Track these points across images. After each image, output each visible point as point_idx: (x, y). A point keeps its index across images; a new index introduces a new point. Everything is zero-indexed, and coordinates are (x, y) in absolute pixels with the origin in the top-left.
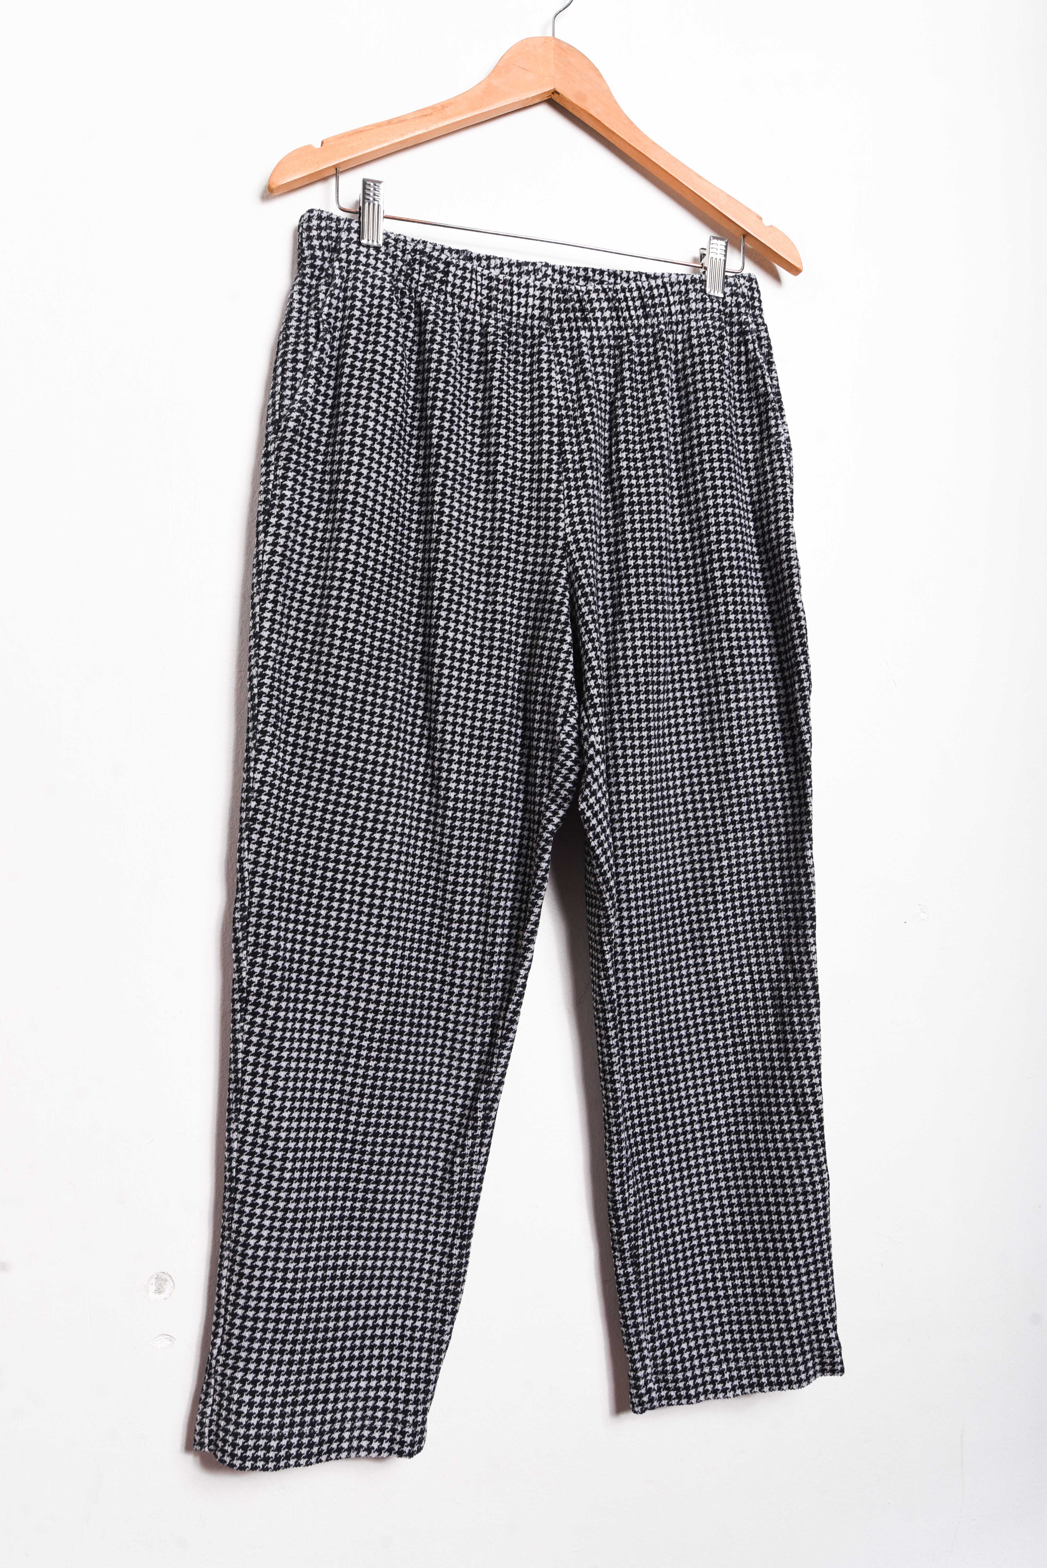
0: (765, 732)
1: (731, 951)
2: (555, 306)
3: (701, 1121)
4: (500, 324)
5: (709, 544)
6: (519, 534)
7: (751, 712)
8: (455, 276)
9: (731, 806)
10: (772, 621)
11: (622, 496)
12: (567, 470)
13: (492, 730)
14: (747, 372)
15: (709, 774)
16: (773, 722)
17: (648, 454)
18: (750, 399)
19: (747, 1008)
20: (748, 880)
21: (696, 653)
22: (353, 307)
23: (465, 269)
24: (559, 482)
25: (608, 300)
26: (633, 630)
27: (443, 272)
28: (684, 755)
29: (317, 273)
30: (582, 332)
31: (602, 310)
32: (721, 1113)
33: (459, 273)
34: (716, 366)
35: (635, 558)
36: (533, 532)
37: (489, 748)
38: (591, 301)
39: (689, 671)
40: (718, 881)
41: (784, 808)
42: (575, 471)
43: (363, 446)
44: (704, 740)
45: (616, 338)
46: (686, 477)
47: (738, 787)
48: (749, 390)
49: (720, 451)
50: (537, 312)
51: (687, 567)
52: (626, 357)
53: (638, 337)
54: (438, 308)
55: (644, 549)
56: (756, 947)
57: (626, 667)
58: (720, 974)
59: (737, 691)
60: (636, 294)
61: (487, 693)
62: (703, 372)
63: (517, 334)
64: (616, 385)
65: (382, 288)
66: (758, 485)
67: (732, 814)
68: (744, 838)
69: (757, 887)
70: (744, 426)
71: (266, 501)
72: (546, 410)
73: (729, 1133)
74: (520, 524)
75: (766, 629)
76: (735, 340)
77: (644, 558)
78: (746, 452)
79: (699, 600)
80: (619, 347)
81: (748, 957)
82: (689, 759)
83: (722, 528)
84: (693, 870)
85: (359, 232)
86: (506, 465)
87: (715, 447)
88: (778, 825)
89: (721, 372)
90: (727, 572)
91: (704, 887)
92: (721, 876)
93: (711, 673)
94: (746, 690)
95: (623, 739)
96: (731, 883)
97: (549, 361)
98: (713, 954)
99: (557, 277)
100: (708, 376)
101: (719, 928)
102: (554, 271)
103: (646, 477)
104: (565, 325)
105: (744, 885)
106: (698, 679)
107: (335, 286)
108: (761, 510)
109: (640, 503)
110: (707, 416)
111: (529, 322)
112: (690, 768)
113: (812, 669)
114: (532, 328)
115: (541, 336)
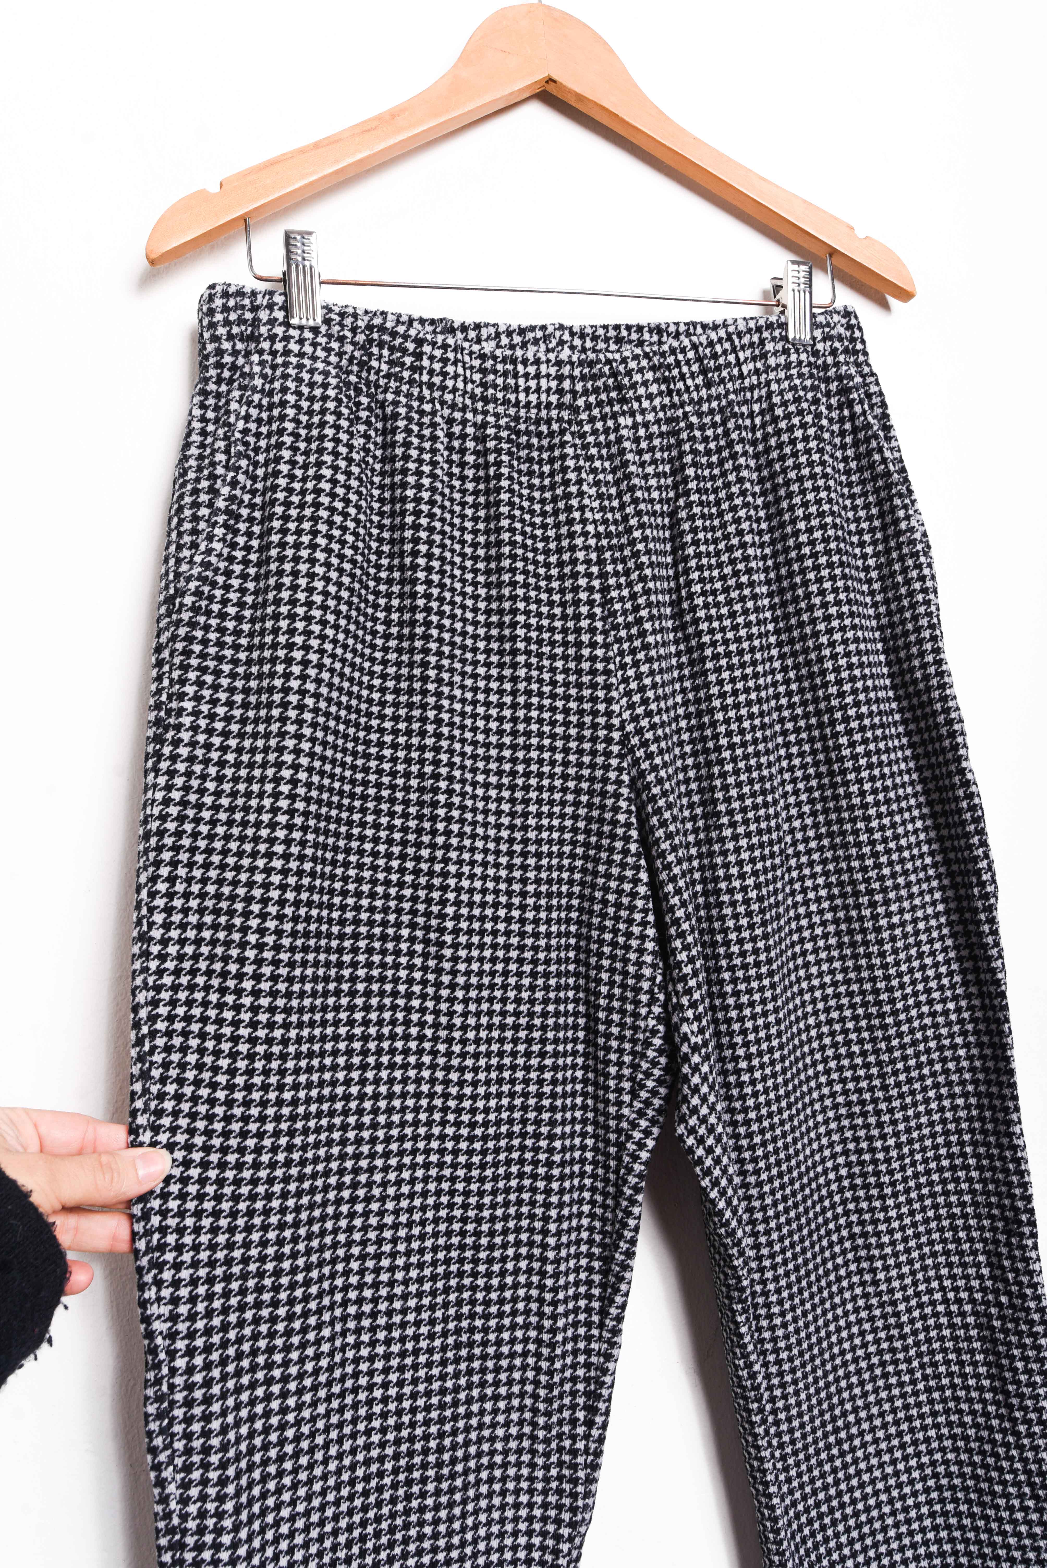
0: (933, 953)
1: (911, 1262)
2: (579, 387)
3: (891, 1501)
4: (503, 422)
5: (827, 698)
7: (909, 929)
8: (432, 358)
9: (893, 1061)
10: (926, 792)
11: (701, 646)
12: (616, 627)
14: (856, 444)
15: (856, 1018)
16: (942, 938)
17: (732, 582)
18: (862, 482)
19: (941, 1339)
20: (926, 1161)
21: (821, 849)
24: (607, 646)
25: (653, 368)
26: (735, 837)
27: (413, 354)
28: (818, 994)
30: (621, 420)
31: (645, 383)
32: (919, 1486)
33: (438, 353)
34: (813, 444)
35: (729, 734)
38: (629, 373)
39: (813, 876)
40: (883, 1168)
41: (970, 1058)
42: (628, 626)
44: (845, 970)
45: (668, 421)
46: (784, 604)
47: (900, 1035)
48: (860, 470)
49: (830, 565)
50: (554, 399)
51: (797, 730)
52: (687, 447)
53: (700, 415)
54: (410, 408)
55: (739, 719)
56: (947, 1253)
58: (899, 1295)
59: (887, 902)
60: (691, 355)
62: (795, 455)
63: (528, 433)
64: (675, 486)
65: (325, 386)
66: (887, 602)
67: (895, 1073)
68: (915, 1104)
69: (940, 1170)
70: (857, 520)
72: (579, 542)
73: (932, 1515)
75: (919, 806)
76: (833, 401)
78: (864, 556)
79: (819, 776)
80: (675, 433)
81: (937, 1266)
82: (825, 998)
83: (845, 675)
84: (846, 1153)
85: (285, 307)
87: (823, 560)
88: (963, 1083)
89: (821, 451)
90: (857, 737)
91: (864, 1175)
92: (888, 1161)
93: (845, 877)
94: (899, 899)
96: (903, 1169)
98: (886, 1268)
99: (577, 342)
100: (803, 459)
101: (891, 1232)
103: (733, 615)
104: (596, 412)
105: (921, 1168)
106: (828, 885)
107: (254, 389)
108: (894, 637)
109: (728, 655)
110: (807, 518)
111: (544, 413)
112: (827, 1010)
113: (996, 866)
115: (562, 432)
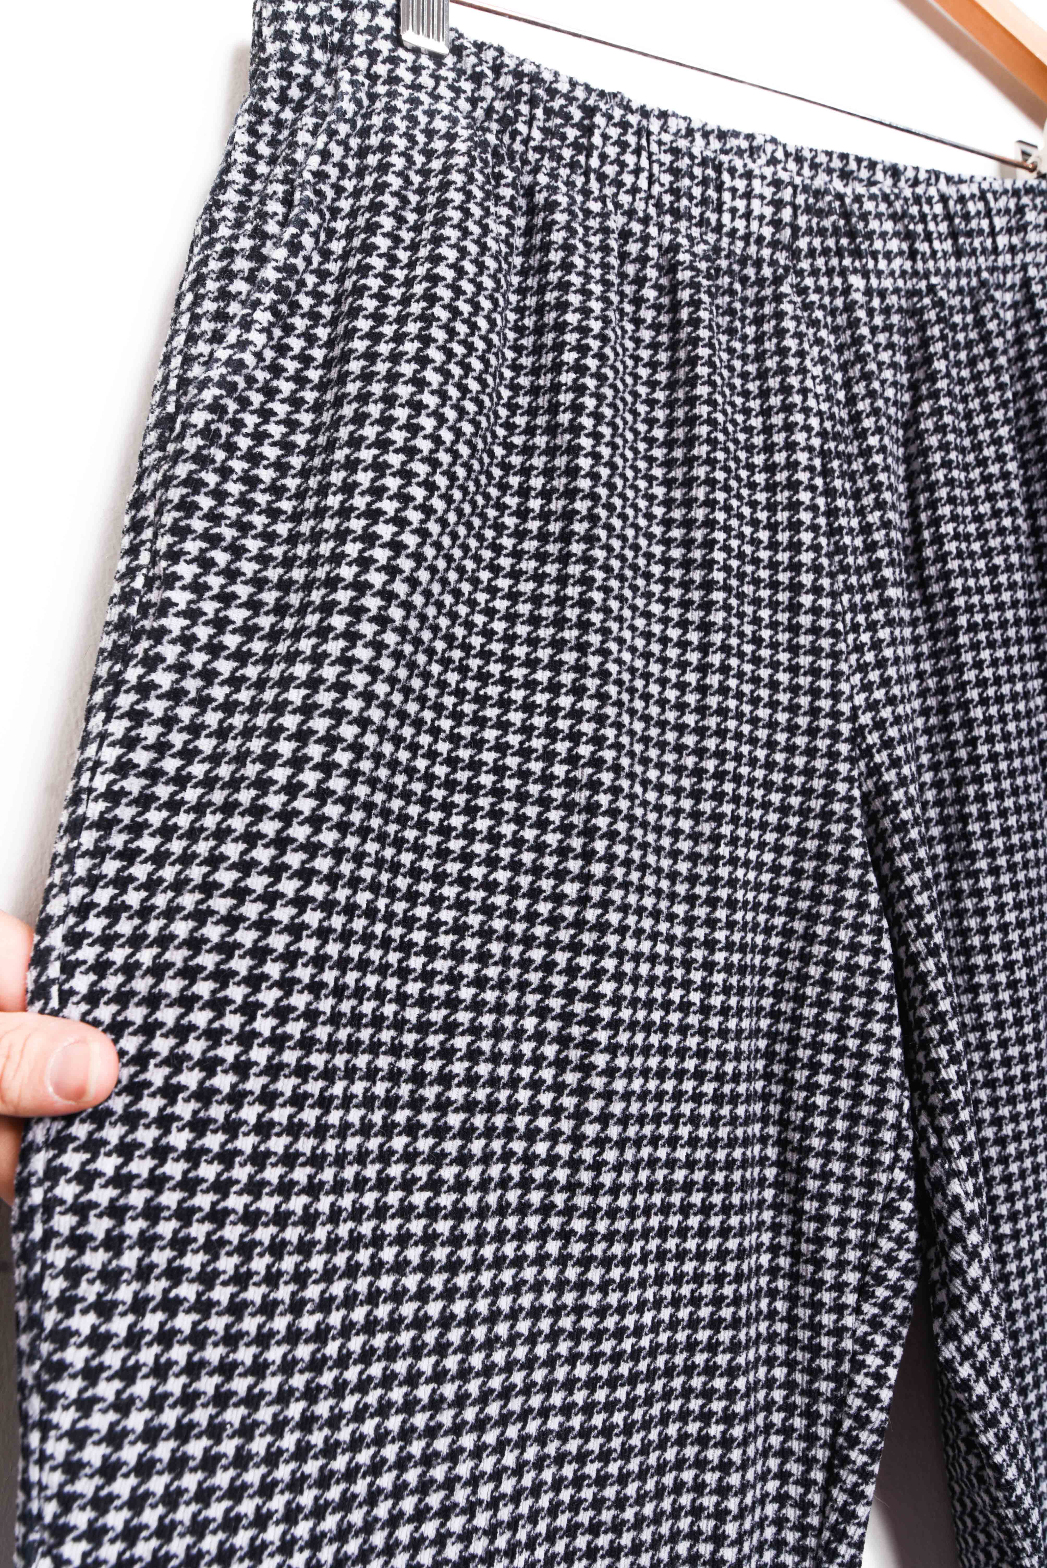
2: (801, 221)
4: (698, 249)
11: (953, 612)
12: (846, 569)
22: (381, 168)
23: (624, 126)
27: (579, 126)
29: (295, 92)
30: (852, 280)
31: (883, 236)
33: (614, 132)
38: (864, 217)
45: (910, 293)
54: (572, 200)
55: (1003, 719)
63: (730, 273)
65: (449, 139)
77: (1006, 737)
80: (919, 311)
85: (396, 16)
97: (798, 335)
102: (786, 153)
104: (821, 262)
111: (753, 250)
114: (758, 263)
115: (776, 281)
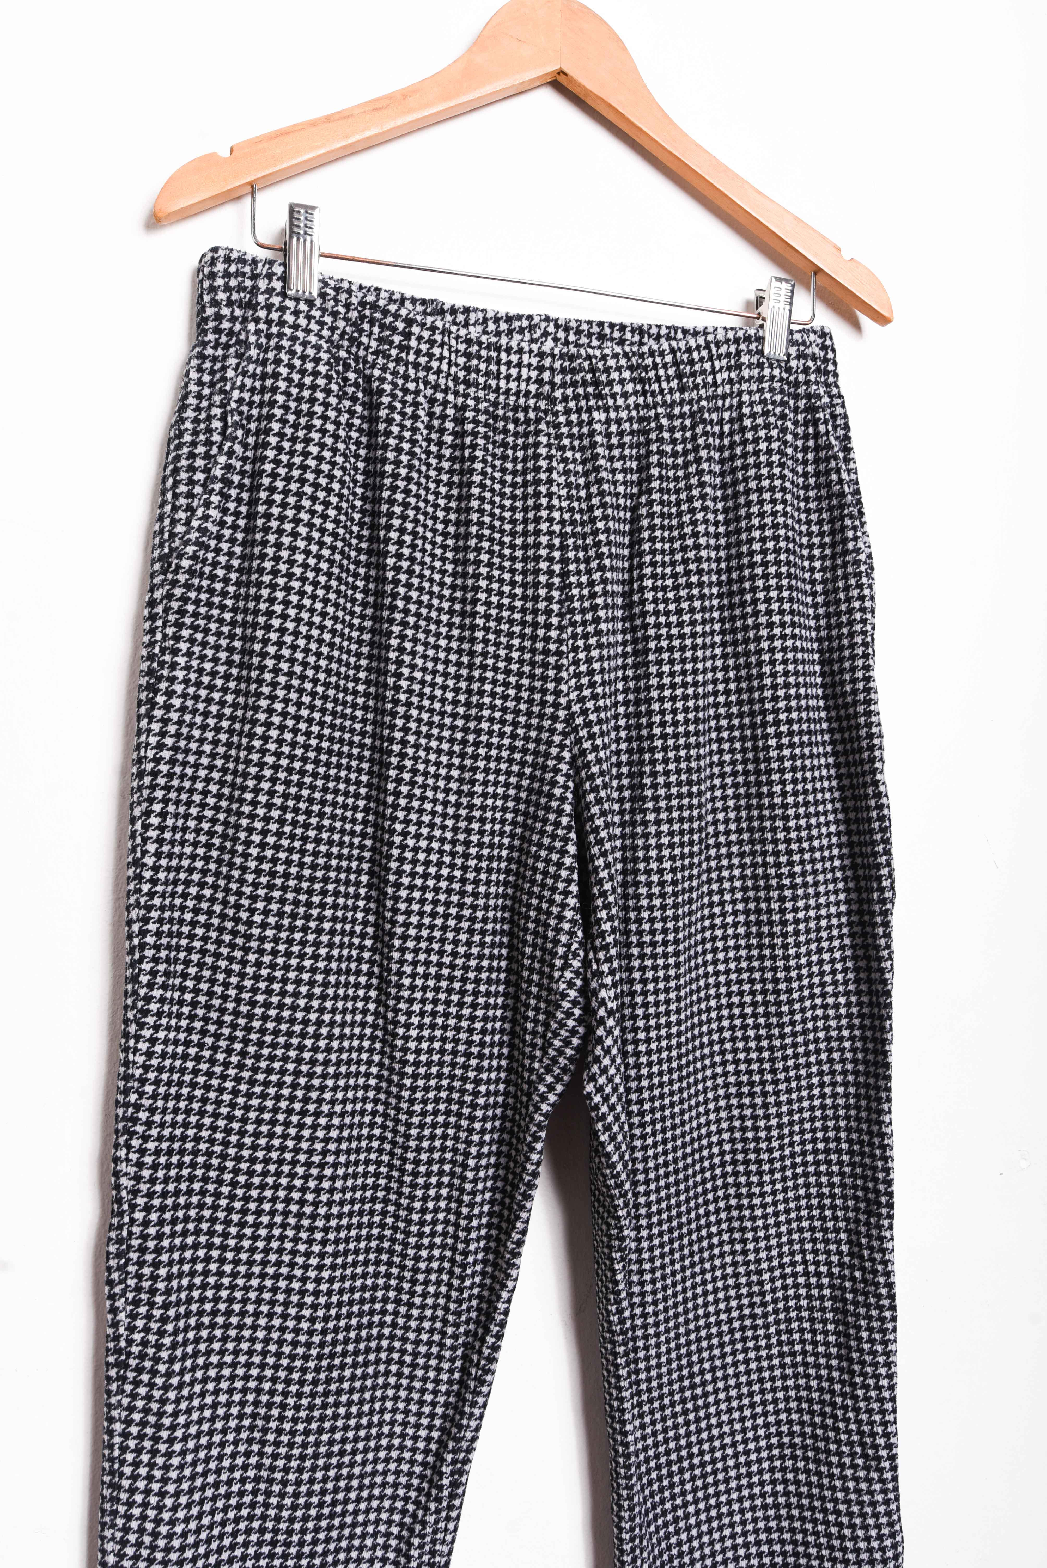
0: (831, 950)
1: (779, 1235)
2: (558, 379)
3: (736, 1456)
4: (482, 406)
5: (762, 701)
6: (505, 697)
7: (812, 925)
8: (420, 339)
9: (784, 1047)
10: (842, 799)
11: (646, 639)
12: (572, 611)
13: (466, 968)
14: (816, 461)
15: (754, 1004)
16: (841, 937)
17: (682, 581)
18: (818, 499)
19: (799, 1308)
20: (803, 1143)
21: (740, 842)
22: (274, 390)
23: (433, 329)
24: (561, 628)
25: (631, 368)
26: (658, 822)
27: (402, 333)
28: (722, 979)
29: (224, 339)
30: (595, 415)
31: (622, 382)
32: (763, 1443)
33: (426, 334)
34: (775, 458)
35: (663, 724)
36: (525, 695)
37: (462, 992)
38: (607, 370)
39: (731, 867)
40: (764, 1145)
41: (853, 1050)
42: (583, 611)
43: (287, 589)
44: (749, 958)
45: (641, 420)
46: (732, 607)
47: (793, 1023)
48: (818, 487)
49: (778, 575)
50: (533, 388)
51: (731, 728)
52: (654, 447)
53: (670, 417)
54: (395, 385)
55: (674, 712)
56: (812, 1229)
57: (648, 872)
58: (764, 1265)
59: (795, 898)
60: (669, 358)
61: (459, 918)
62: (757, 466)
63: (505, 419)
64: (640, 483)
65: (317, 360)
66: (828, 616)
67: (785, 1058)
68: (799, 1089)
69: (815, 1152)
70: (810, 534)
71: (150, 672)
72: (544, 527)
73: (772, 1470)
74: (506, 684)
75: (835, 811)
76: (800, 417)
77: (675, 724)
78: (812, 570)
79: (746, 773)
80: (645, 432)
81: (802, 1241)
82: (728, 983)
83: (780, 680)
84: (731, 1129)
85: (284, 278)
86: (488, 604)
87: (772, 570)
88: (844, 1073)
89: (782, 465)
90: (785, 741)
91: (745, 1151)
92: (769, 1139)
93: (760, 871)
94: (806, 896)
95: (643, 969)
96: (781, 1148)
97: (550, 458)
98: (756, 1240)
99: (561, 334)
100: (764, 471)
101: (764, 1206)
102: (557, 326)
103: (679, 612)
104: (572, 404)
105: (798, 1149)
106: (743, 878)
107: (249, 360)
108: (831, 650)
109: (671, 649)
110: (762, 527)
111: (522, 401)
112: (729, 995)
113: (896, 874)
114: (526, 409)
115: (538, 421)
